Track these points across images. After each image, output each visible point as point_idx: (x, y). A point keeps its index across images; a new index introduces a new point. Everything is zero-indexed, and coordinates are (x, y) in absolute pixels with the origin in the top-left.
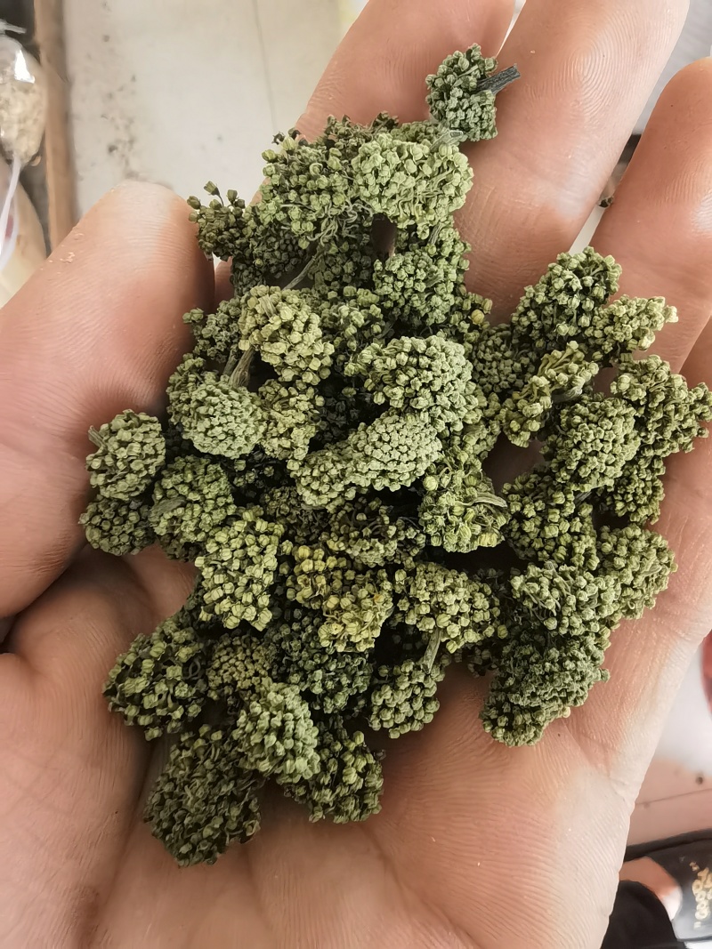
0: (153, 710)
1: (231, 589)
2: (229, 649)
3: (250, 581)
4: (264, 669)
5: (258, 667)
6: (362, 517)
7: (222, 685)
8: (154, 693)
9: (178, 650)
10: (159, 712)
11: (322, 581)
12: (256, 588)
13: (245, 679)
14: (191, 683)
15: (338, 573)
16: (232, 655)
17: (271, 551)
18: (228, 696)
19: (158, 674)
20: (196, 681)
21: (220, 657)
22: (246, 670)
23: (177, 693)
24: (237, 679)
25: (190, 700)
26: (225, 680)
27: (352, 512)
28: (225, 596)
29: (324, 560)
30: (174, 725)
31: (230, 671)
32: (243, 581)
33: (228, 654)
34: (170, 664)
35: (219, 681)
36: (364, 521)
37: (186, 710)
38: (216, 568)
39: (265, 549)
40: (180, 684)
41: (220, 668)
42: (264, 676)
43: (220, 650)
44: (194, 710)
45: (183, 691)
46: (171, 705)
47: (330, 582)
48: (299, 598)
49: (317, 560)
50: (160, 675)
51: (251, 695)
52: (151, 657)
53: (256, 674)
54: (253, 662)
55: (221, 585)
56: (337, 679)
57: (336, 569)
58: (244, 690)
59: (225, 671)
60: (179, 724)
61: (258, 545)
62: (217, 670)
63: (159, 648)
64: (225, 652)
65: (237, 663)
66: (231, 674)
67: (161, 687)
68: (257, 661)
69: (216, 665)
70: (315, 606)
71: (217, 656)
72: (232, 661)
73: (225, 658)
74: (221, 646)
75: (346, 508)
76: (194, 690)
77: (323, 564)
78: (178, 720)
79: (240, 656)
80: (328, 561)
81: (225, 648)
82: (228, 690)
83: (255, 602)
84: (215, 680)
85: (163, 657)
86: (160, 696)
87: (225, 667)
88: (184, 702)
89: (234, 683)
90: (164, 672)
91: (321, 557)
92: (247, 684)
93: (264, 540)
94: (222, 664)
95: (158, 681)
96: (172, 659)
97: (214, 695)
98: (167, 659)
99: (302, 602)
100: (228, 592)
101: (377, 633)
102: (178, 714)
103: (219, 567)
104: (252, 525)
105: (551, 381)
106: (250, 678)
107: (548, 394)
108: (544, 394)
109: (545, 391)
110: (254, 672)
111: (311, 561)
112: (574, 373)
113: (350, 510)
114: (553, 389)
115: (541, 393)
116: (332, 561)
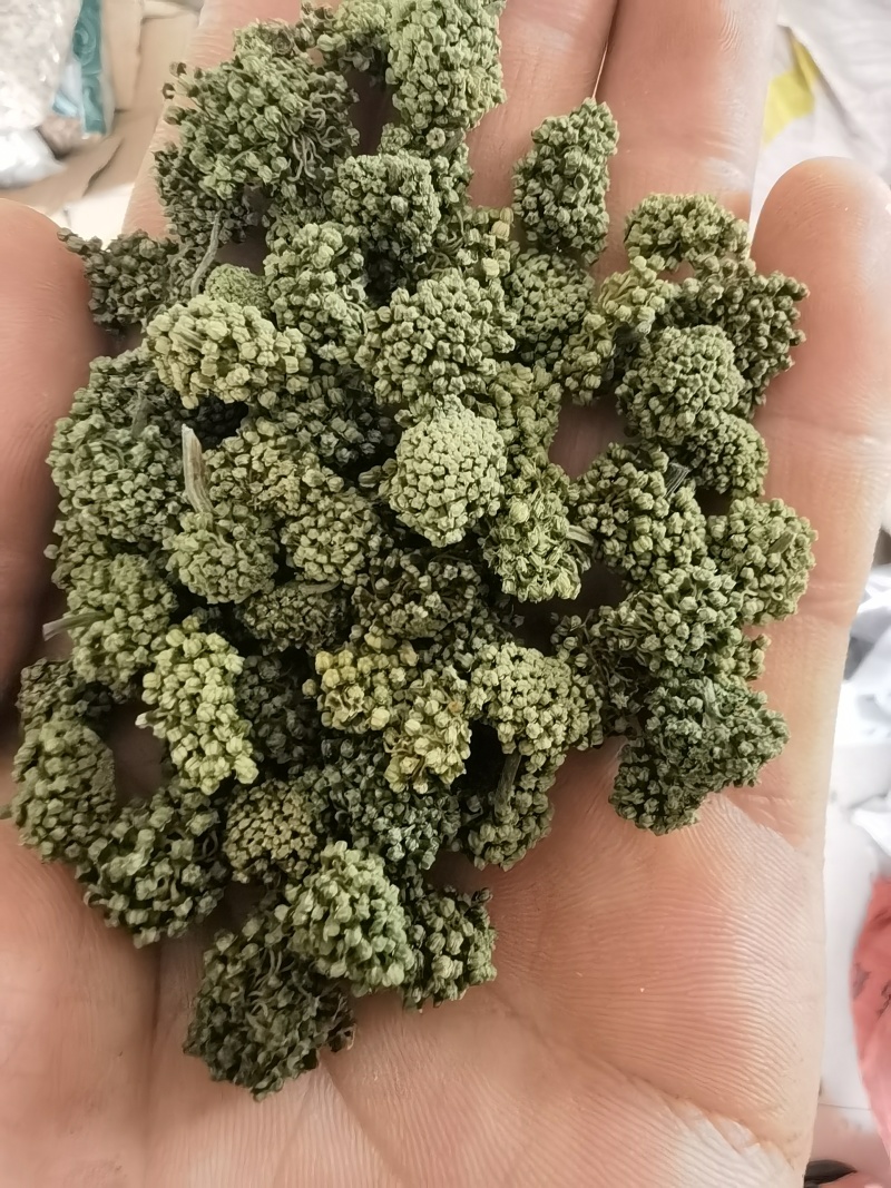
0: (148, 903)
1: (193, 742)
2: (247, 807)
4: (305, 824)
5: (294, 824)
6: (382, 584)
7: (251, 861)
8: (152, 876)
9: (189, 817)
10: (157, 905)
11: (357, 692)
13: (280, 845)
14: (205, 867)
15: (380, 676)
16: (253, 815)
18: (263, 872)
19: (159, 850)
20: (212, 864)
21: (237, 824)
22: (279, 832)
23: (185, 878)
24: (269, 847)
25: (201, 889)
26: (253, 855)
27: (369, 583)
28: (190, 754)
29: (354, 663)
30: (178, 924)
31: (256, 839)
32: (202, 728)
33: (247, 816)
34: (176, 837)
35: (244, 857)
37: (195, 904)
40: (191, 866)
41: (242, 838)
42: (306, 835)
43: (235, 813)
44: (206, 904)
45: (191, 875)
46: (175, 895)
47: (370, 691)
48: (336, 725)
49: (344, 666)
50: (160, 854)
51: (295, 864)
52: (150, 827)
53: (295, 834)
54: (286, 819)
55: (179, 741)
57: (375, 671)
58: (283, 859)
59: (250, 841)
60: (186, 924)
62: (237, 842)
63: (161, 816)
64: (242, 814)
65: (264, 826)
66: (260, 842)
67: (162, 869)
68: (291, 815)
69: (235, 835)
70: (359, 729)
71: (232, 822)
72: (256, 824)
73: (244, 823)
74: (234, 806)
75: (360, 581)
76: (208, 876)
77: (353, 669)
78: (185, 918)
79: (266, 814)
80: (359, 665)
81: (241, 807)
82: (260, 866)
83: (224, 752)
84: (237, 858)
85: (168, 827)
86: (161, 883)
87: (249, 834)
88: (187, 891)
89: (266, 854)
90: (169, 848)
91: (349, 660)
92: (284, 851)
94: (242, 831)
95: (159, 860)
96: (179, 831)
97: (242, 877)
98: (173, 830)
99: (343, 728)
100: (190, 748)
101: (466, 753)
102: (184, 909)
105: (611, 318)
106: (287, 842)
107: (608, 336)
108: (603, 338)
109: (602, 333)
110: (290, 833)
111: (335, 671)
112: (640, 303)
113: (365, 582)
114: (614, 328)
115: (598, 337)
116: (365, 662)
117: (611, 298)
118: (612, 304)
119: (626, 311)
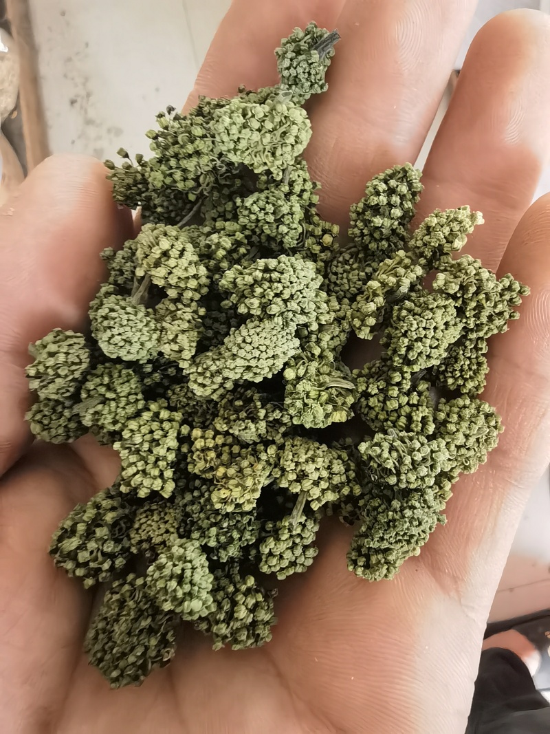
0: (86, 564)
1: (142, 466)
2: (148, 513)
3: (157, 459)
4: (174, 527)
5: (168, 526)
6: (239, 403)
7: (141, 542)
8: (86, 550)
9: (105, 515)
10: (92, 565)
11: (212, 455)
12: (162, 464)
13: (158, 535)
14: (117, 541)
15: (226, 448)
16: (149, 517)
17: (173, 434)
18: (146, 550)
19: (89, 534)
20: (122, 540)
21: (140, 519)
22: (159, 528)
23: (105, 549)
24: (152, 536)
25: (117, 554)
26: (143, 538)
27: (233, 399)
28: (138, 472)
29: (214, 438)
30: (104, 575)
31: (147, 530)
32: (152, 459)
33: (147, 517)
34: (99, 526)
35: (138, 538)
36: (240, 406)
37: (113, 562)
38: (131, 450)
39: (167, 433)
40: (108, 542)
41: (140, 528)
42: (173, 533)
43: (141, 514)
44: (119, 562)
45: (109, 547)
46: (100, 558)
47: (219, 456)
48: (196, 471)
49: (207, 438)
50: (92, 536)
51: (162, 549)
52: (84, 522)
54: (165, 522)
55: (134, 463)
56: (229, 534)
57: (224, 445)
58: (157, 544)
59: (144, 531)
60: (109, 574)
61: (163, 430)
62: (137, 530)
63: (90, 513)
64: (144, 515)
65: (153, 524)
66: (148, 533)
67: (92, 545)
69: (136, 526)
70: (209, 476)
71: (138, 519)
72: (149, 522)
73: (143, 520)
74: (142, 510)
75: (228, 396)
76: (120, 547)
77: (213, 441)
78: (107, 571)
80: (217, 439)
81: (145, 512)
82: (145, 546)
83: (161, 476)
84: (136, 538)
85: (94, 520)
86: (92, 552)
87: (143, 527)
88: (112, 556)
89: (149, 539)
90: (94, 532)
91: (211, 436)
92: (160, 540)
93: (166, 425)
94: (141, 524)
95: (90, 540)
96: (100, 522)
97: (134, 550)
98: (96, 522)
99: (200, 474)
100: (140, 468)
101: (257, 495)
102: (106, 566)
103: (133, 449)
104: (157, 415)
105: (383, 284)
106: (162, 535)
107: (381, 294)
108: (378, 295)
109: (378, 292)
110: (165, 530)
111: (203, 440)
112: (401, 276)
113: (230, 398)
114: (385, 290)
115: (375, 295)
116: (220, 439)
117: (383, 273)
118: (384, 276)
119: (393, 280)
